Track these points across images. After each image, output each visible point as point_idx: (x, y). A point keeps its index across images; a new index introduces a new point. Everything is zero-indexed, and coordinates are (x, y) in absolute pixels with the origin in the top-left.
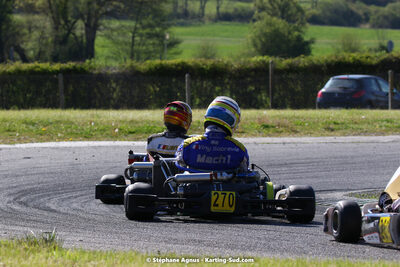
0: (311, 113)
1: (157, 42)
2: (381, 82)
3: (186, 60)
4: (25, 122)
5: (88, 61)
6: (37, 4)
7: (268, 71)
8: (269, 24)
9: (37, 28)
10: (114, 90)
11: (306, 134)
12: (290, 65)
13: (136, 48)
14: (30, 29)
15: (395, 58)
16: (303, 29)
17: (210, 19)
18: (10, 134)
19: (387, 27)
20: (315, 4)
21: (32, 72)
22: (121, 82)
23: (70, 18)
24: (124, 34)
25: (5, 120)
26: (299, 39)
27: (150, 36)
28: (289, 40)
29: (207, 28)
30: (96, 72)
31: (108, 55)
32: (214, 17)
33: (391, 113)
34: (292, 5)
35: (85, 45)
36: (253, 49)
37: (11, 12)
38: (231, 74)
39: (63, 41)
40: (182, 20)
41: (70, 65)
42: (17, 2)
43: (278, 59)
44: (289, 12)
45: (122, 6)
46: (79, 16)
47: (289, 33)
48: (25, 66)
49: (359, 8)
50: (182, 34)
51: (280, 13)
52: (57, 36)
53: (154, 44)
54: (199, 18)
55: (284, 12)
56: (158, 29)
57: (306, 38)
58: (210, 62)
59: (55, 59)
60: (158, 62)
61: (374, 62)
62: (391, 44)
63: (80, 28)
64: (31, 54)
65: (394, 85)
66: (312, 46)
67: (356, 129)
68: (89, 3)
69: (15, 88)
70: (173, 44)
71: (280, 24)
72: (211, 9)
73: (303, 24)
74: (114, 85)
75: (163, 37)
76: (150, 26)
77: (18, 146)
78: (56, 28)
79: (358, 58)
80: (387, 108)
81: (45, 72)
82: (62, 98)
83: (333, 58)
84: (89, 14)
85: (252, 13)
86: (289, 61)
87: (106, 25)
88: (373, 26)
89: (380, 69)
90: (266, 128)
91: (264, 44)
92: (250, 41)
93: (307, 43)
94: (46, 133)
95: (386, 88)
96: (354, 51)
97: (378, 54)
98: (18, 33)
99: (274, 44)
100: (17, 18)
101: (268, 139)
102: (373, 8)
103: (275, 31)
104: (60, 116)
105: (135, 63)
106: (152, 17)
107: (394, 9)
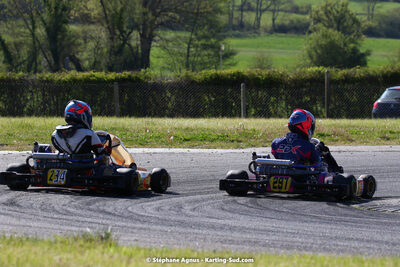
0: (367, 122)
1: (212, 53)
3: (241, 70)
5: (143, 70)
6: (93, 14)
7: (323, 81)
8: (325, 36)
9: (92, 38)
10: (169, 99)
11: (362, 143)
12: (346, 76)
13: (191, 59)
14: (85, 39)
16: (359, 42)
20: (371, 16)
21: (87, 80)
22: (176, 91)
23: (125, 29)
24: (179, 45)
26: (355, 51)
27: (205, 47)
28: (345, 53)
29: (263, 39)
30: (152, 81)
31: (163, 64)
32: (269, 29)
34: (348, 16)
35: (140, 56)
36: (308, 61)
37: (66, 22)
38: (286, 84)
39: (119, 51)
40: (237, 32)
41: (125, 74)
42: (72, 12)
43: (333, 69)
44: (345, 24)
45: (178, 17)
46: (135, 27)
47: (345, 45)
48: (80, 75)
50: (237, 46)
51: (335, 25)
52: (112, 47)
53: (209, 55)
54: (254, 29)
55: (341, 21)
56: (213, 40)
57: (362, 51)
58: (265, 73)
59: (110, 69)
60: (212, 72)
63: (135, 39)
64: (86, 64)
66: (368, 58)
68: (145, 14)
70: (229, 55)
71: (336, 35)
72: (266, 20)
73: (359, 36)
74: (169, 95)
75: (219, 48)
76: (206, 37)
78: (112, 39)
81: (100, 81)
82: (118, 106)
83: (390, 69)
84: (144, 24)
85: (309, 25)
86: (345, 71)
87: (162, 36)
90: (322, 137)
91: (319, 57)
92: (305, 52)
93: (363, 55)
98: (73, 43)
99: (330, 55)
100: (73, 28)
103: (330, 43)
104: (115, 124)
105: (190, 73)
106: (208, 28)
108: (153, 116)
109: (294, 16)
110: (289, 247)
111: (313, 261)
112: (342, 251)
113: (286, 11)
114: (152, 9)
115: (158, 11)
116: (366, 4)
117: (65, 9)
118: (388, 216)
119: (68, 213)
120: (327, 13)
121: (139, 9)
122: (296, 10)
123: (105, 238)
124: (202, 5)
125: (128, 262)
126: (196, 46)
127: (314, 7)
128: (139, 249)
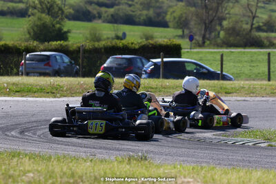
8: (40, 19)
16: (62, 23)
26: (60, 30)
34: (55, 6)
36: (28, 36)
44: (53, 11)
47: (53, 26)
49: (94, 9)
51: (46, 11)
55: (49, 10)
57: (65, 29)
66: (69, 34)
73: (62, 19)
79: (126, 44)
85: (28, 11)
91: (35, 33)
92: (26, 29)
103: (44, 24)
107: (119, 10)
120: (41, 3)
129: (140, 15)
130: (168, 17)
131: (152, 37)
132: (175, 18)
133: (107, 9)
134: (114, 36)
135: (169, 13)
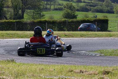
0: (77, 32)
1: (39, 15)
2: (94, 25)
3: (46, 19)
4: (7, 34)
5: (22, 19)
6: (10, 6)
7: (66, 22)
8: (67, 11)
9: (10, 12)
10: (29, 27)
11: (75, 37)
13: (34, 17)
14: (8, 12)
15: (98, 19)
17: (52, 10)
18: (3, 37)
19: (95, 12)
20: (78, 6)
21: (8, 22)
22: (30, 25)
23: (18, 9)
24: (31, 13)
25: (2, 33)
26: (74, 15)
27: (37, 14)
28: (72, 15)
29: (51, 12)
30: (24, 22)
31: (27, 18)
33: (96, 32)
34: (72, 6)
35: (21, 16)
36: (63, 17)
37: (3, 8)
38: (57, 23)
39: (16, 15)
40: (45, 10)
41: (18, 20)
42: (5, 5)
43: (69, 19)
45: (31, 6)
46: (20, 9)
47: (72, 13)
48: (7, 21)
49: (88, 7)
50: (45, 13)
51: (69, 8)
52: (15, 14)
54: (49, 9)
55: (71, 8)
56: (39, 12)
57: (76, 15)
58: (52, 20)
59: (14, 19)
60: (39, 20)
61: (92, 20)
62: (96, 16)
63: (20, 12)
64: (8, 18)
65: (97, 26)
66: (77, 16)
67: (88, 36)
68: (23, 6)
69: (4, 26)
70: (43, 16)
71: (69, 11)
72: (52, 7)
73: (75, 11)
74: (28, 25)
75: (41, 14)
76: (37, 11)
77: (5, 39)
78: (14, 12)
80: (95, 31)
81: (12, 22)
82: (16, 28)
83: (82, 19)
84: (22, 8)
85: (63, 8)
86: (72, 20)
87: (27, 11)
88: (92, 12)
89: (94, 22)
90: (66, 36)
91: (65, 16)
92: (62, 15)
93: (76, 16)
94: (12, 36)
95: (95, 27)
96: (87, 18)
97: (93, 18)
98: (5, 13)
99: (68, 16)
100: (5, 9)
101: (66, 38)
102: (92, 7)
103: (68, 13)
105: (34, 20)
106: (38, 9)
107: (97, 8)
108: (25, 31)
109: (59, 6)
110: (58, 63)
111: (64, 66)
112: (71, 64)
113: (57, 5)
114: (24, 4)
115: (26, 5)
116: (77, 3)
117: (3, 4)
118: (82, 55)
119: (4, 55)
120: (67, 5)
121: (21, 4)
122: (60, 5)
123: (13, 61)
124: (37, 4)
125: (18, 67)
126: (35, 14)
127: (64, 4)
128: (21, 63)
129: (105, 9)
130: (114, 10)
131: (107, 17)
132: (116, 10)
133: (93, 7)
134: (93, 17)
135: (114, 8)
